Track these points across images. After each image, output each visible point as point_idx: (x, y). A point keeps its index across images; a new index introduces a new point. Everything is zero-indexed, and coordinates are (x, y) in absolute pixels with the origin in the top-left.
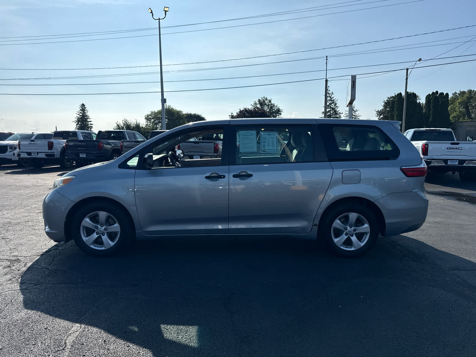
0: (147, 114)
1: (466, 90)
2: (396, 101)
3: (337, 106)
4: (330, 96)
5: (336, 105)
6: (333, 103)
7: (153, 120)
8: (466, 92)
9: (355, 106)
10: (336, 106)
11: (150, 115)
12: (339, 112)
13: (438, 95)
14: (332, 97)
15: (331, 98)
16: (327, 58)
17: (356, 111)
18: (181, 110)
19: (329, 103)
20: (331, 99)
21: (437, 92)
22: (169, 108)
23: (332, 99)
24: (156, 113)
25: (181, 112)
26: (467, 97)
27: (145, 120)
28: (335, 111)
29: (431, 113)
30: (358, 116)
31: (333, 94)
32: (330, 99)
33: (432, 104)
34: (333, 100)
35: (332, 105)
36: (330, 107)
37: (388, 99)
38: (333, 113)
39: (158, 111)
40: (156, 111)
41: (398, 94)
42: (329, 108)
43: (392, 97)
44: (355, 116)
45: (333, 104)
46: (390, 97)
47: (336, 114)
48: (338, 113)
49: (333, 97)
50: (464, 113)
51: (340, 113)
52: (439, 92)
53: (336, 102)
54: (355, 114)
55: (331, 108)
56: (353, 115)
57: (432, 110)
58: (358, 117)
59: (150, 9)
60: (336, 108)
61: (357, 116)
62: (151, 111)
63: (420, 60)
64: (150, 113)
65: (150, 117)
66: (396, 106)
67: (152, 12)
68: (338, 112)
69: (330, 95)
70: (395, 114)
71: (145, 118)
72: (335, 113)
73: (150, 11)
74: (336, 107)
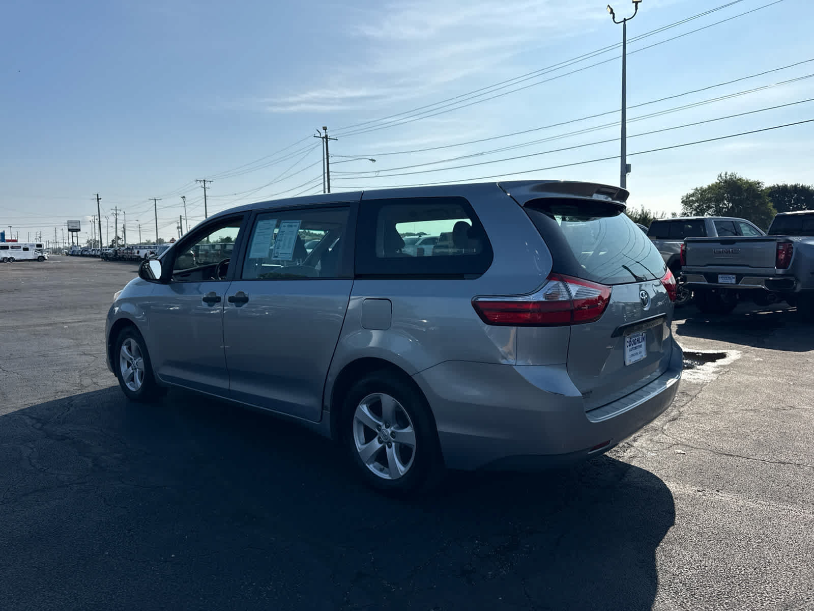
0: (685, 195)
7: (698, 204)
11: (692, 195)
18: (760, 181)
22: (732, 179)
24: (703, 191)
25: (759, 183)
27: (682, 204)
39: (709, 186)
40: (705, 186)
59: (608, 8)
62: (695, 188)
64: (692, 192)
65: (691, 198)
67: (612, 12)
71: (681, 201)
73: (610, 10)
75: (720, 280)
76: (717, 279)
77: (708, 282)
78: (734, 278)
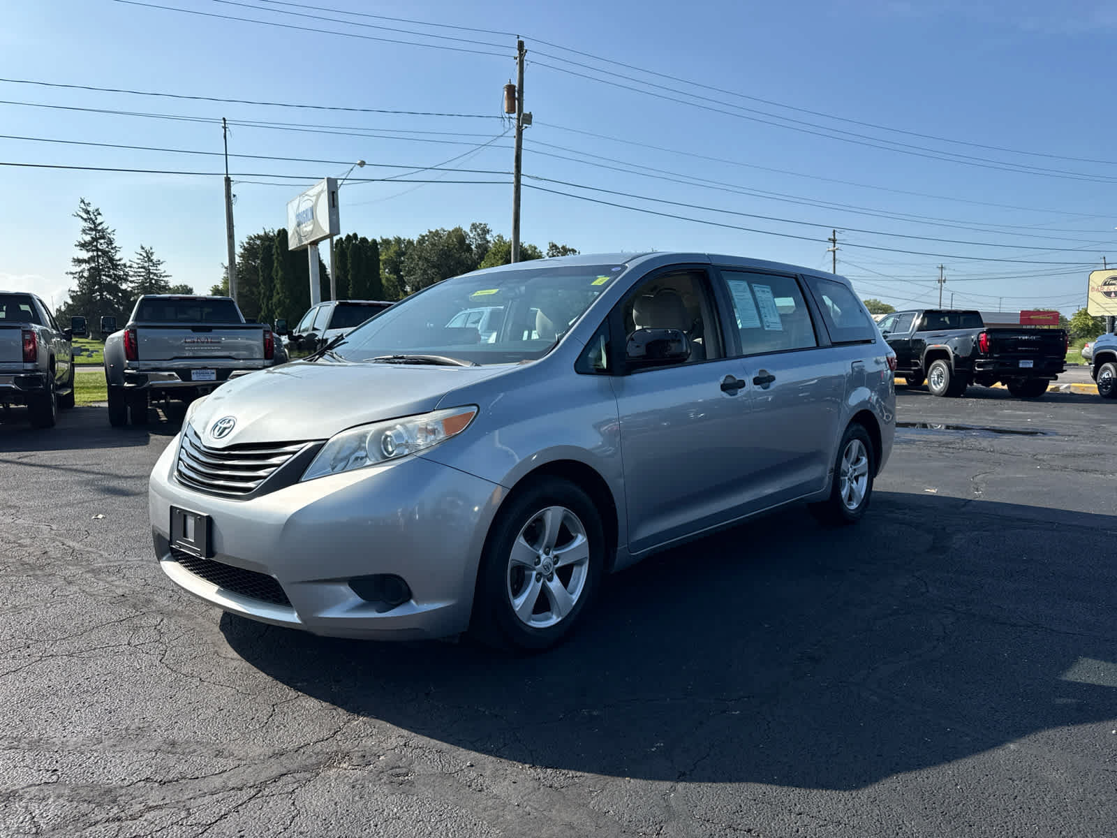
1: (391, 238)
2: (277, 247)
3: (116, 247)
4: (91, 219)
5: (110, 242)
6: (103, 237)
8: (390, 241)
9: (153, 251)
10: (113, 246)
12: (122, 262)
13: (357, 242)
14: (98, 222)
15: (94, 223)
16: (225, 123)
17: (159, 263)
19: (92, 238)
20: (95, 227)
21: (355, 235)
23: (99, 228)
26: (395, 252)
28: (111, 260)
29: (349, 277)
30: (164, 277)
31: (99, 214)
32: (93, 226)
33: (349, 261)
34: (103, 231)
35: (101, 244)
36: (96, 246)
37: (251, 241)
38: (106, 263)
41: (279, 231)
42: (93, 251)
43: (259, 237)
44: (155, 274)
45: (102, 241)
46: (253, 237)
47: (115, 267)
48: (119, 265)
49: (101, 223)
50: (394, 283)
51: (125, 265)
52: (359, 237)
53: (111, 236)
54: (156, 270)
55: (98, 250)
56: (152, 273)
57: (351, 272)
58: (165, 279)
60: (112, 251)
61: (163, 275)
63: (362, 164)
66: (277, 258)
68: (118, 263)
69: (92, 216)
70: (277, 276)
72: (113, 264)
74: (112, 248)
75: (194, 377)
76: (191, 376)
77: (183, 380)
78: (213, 373)
